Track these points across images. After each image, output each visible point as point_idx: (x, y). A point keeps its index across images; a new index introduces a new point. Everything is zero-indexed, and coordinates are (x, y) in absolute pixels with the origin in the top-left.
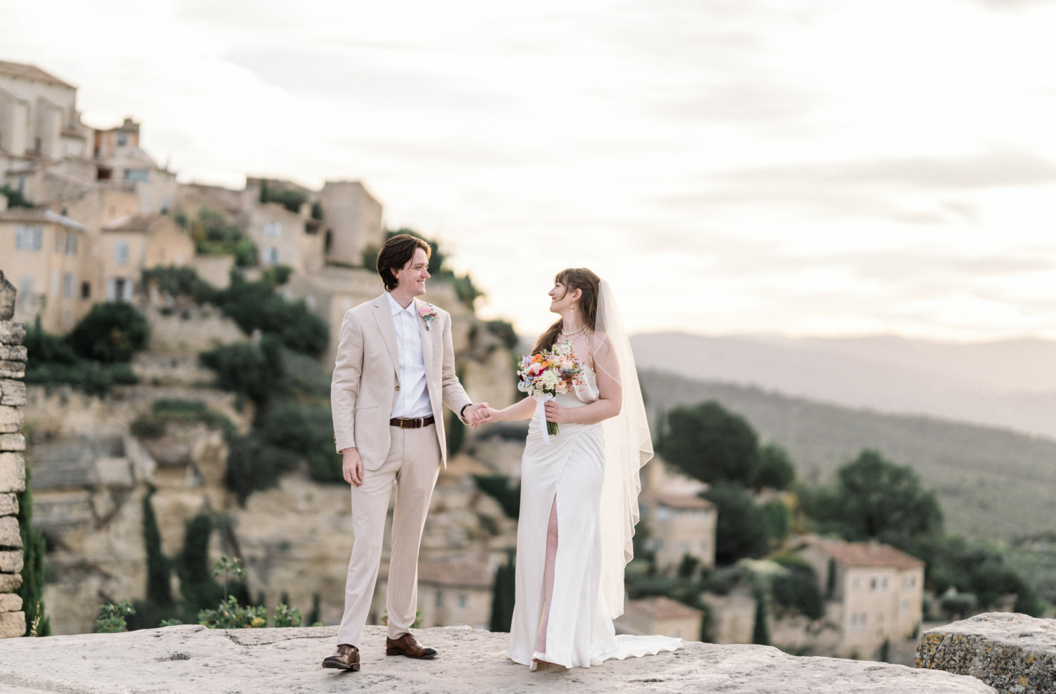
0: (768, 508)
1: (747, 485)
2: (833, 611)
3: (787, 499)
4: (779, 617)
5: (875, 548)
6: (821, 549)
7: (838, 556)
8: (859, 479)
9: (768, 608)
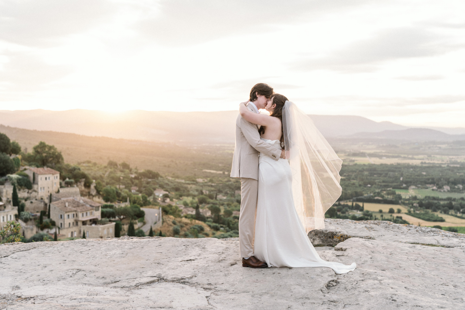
0: (14, 159)
1: (7, 154)
2: (35, 187)
3: (19, 157)
4: (19, 190)
5: (45, 168)
6: (30, 170)
7: (36, 172)
8: (39, 150)
9: (16, 188)
